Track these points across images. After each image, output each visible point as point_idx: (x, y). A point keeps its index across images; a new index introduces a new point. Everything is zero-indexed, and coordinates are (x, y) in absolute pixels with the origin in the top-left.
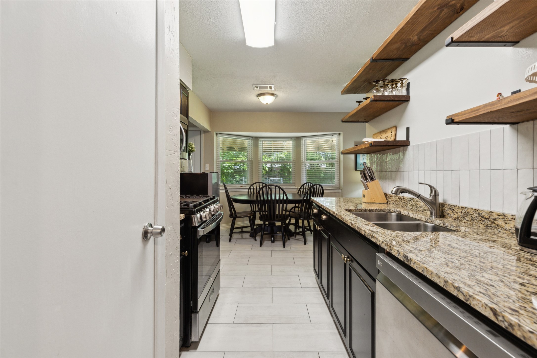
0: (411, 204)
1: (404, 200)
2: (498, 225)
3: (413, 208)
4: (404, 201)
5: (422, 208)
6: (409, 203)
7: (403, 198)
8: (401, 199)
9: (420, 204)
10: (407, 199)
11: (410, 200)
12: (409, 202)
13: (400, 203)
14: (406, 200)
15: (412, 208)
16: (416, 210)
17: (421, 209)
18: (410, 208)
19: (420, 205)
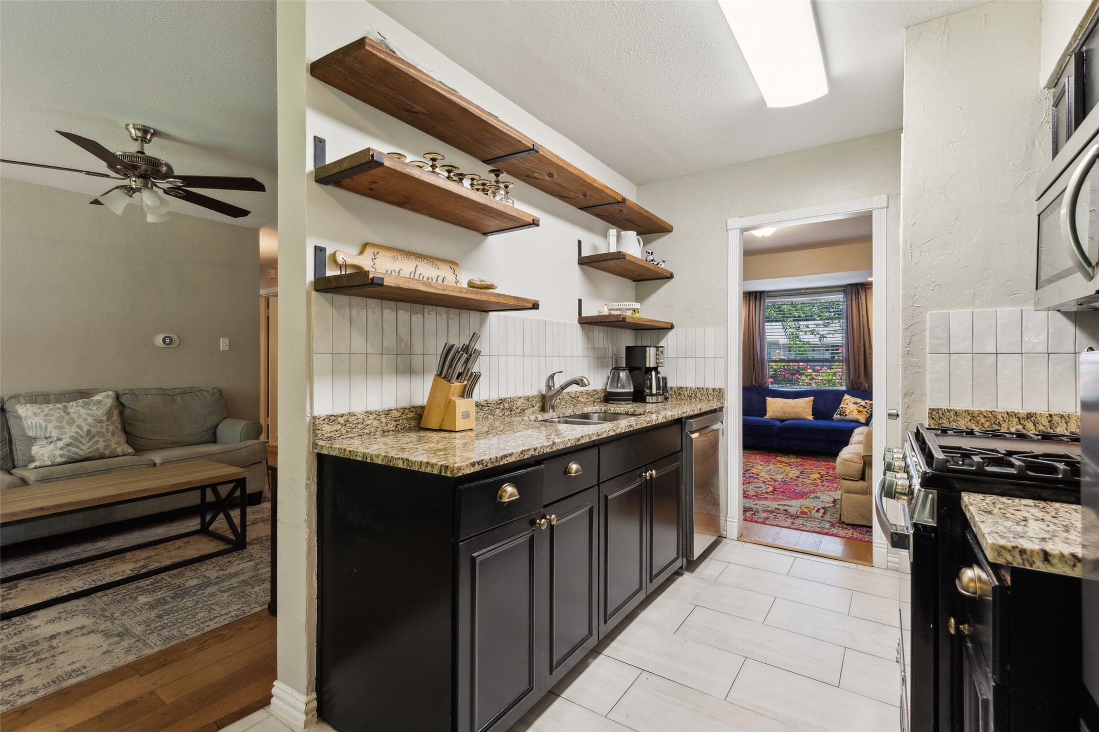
0: (503, 407)
1: (489, 406)
2: (579, 401)
3: (506, 414)
4: (487, 408)
5: (519, 409)
6: (499, 408)
7: (486, 402)
8: (481, 407)
9: (517, 404)
10: (495, 402)
11: (501, 403)
12: (498, 406)
13: (480, 413)
14: (491, 406)
15: (504, 415)
16: (511, 414)
17: (518, 411)
18: (501, 414)
19: (517, 406)
